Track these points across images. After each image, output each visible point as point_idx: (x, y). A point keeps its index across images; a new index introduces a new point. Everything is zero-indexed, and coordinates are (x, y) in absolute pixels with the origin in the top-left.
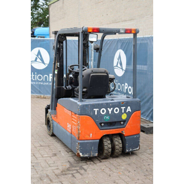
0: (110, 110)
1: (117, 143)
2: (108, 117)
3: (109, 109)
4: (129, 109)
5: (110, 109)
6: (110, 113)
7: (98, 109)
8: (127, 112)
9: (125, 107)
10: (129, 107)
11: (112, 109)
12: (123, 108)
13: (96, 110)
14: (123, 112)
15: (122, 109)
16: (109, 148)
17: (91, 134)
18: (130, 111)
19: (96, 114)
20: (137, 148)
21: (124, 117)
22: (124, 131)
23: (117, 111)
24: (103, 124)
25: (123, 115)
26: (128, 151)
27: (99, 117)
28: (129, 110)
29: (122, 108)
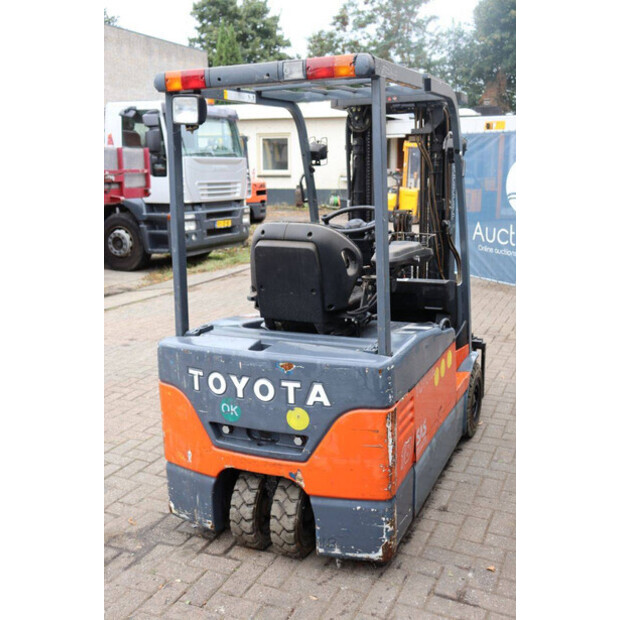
0: (240, 385)
1: (275, 510)
2: (233, 409)
3: (234, 379)
4: (318, 395)
5: (239, 379)
6: (240, 394)
7: (201, 374)
8: (310, 402)
9: (298, 385)
10: (318, 388)
11: (245, 380)
12: (291, 386)
13: (196, 373)
14: (291, 400)
15: (286, 388)
16: (243, 518)
17: (189, 452)
18: (327, 403)
19: (197, 387)
20: (370, 552)
21: (298, 420)
22: (299, 475)
23: (264, 391)
24: (226, 430)
25: (290, 412)
26: (321, 550)
27: (205, 399)
28: (318, 399)
29: (284, 384)
